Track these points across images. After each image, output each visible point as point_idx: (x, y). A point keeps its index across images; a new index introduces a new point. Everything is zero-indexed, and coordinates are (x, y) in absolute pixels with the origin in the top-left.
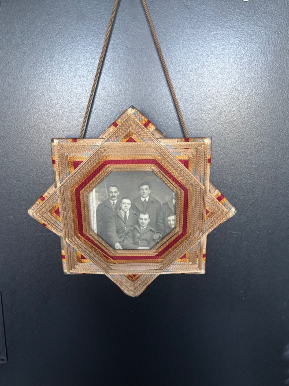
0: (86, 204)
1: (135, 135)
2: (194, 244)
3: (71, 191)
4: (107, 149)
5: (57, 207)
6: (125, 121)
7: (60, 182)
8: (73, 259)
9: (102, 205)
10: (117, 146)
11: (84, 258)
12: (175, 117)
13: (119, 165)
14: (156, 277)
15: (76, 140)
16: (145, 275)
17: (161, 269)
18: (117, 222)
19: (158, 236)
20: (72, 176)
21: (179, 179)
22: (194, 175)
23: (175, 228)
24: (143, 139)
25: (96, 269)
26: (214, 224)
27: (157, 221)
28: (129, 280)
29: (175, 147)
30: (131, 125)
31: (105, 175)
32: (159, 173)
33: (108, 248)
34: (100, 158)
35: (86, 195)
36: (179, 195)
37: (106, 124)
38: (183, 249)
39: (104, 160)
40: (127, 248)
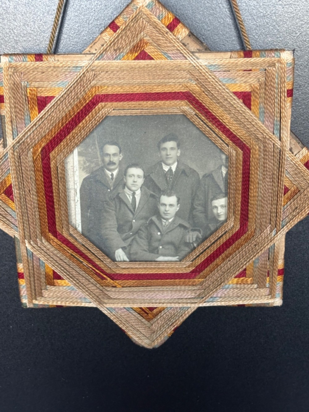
0: (61, 178)
1: (152, 47)
2: (261, 250)
3: (34, 153)
4: (98, 73)
5: (7, 182)
6: (132, 20)
7: (13, 136)
8: (38, 280)
9: (91, 180)
10: (117, 67)
11: (59, 278)
12: (226, 11)
13: (121, 103)
14: (190, 313)
15: (42, 57)
16: (171, 308)
17: (201, 296)
18: (117, 210)
19: (195, 236)
20: (35, 125)
21: (233, 127)
22: (262, 122)
23: (226, 221)
24: (165, 54)
25: (81, 298)
26: (298, 213)
27: (193, 208)
28: (142, 318)
29: (226, 68)
30: (143, 27)
31: (96, 122)
32: (196, 117)
33: (102, 259)
34: (87, 91)
35: (61, 161)
36: (234, 158)
37: (97, 27)
38: (241, 260)
39: (94, 94)
40: (137, 260)
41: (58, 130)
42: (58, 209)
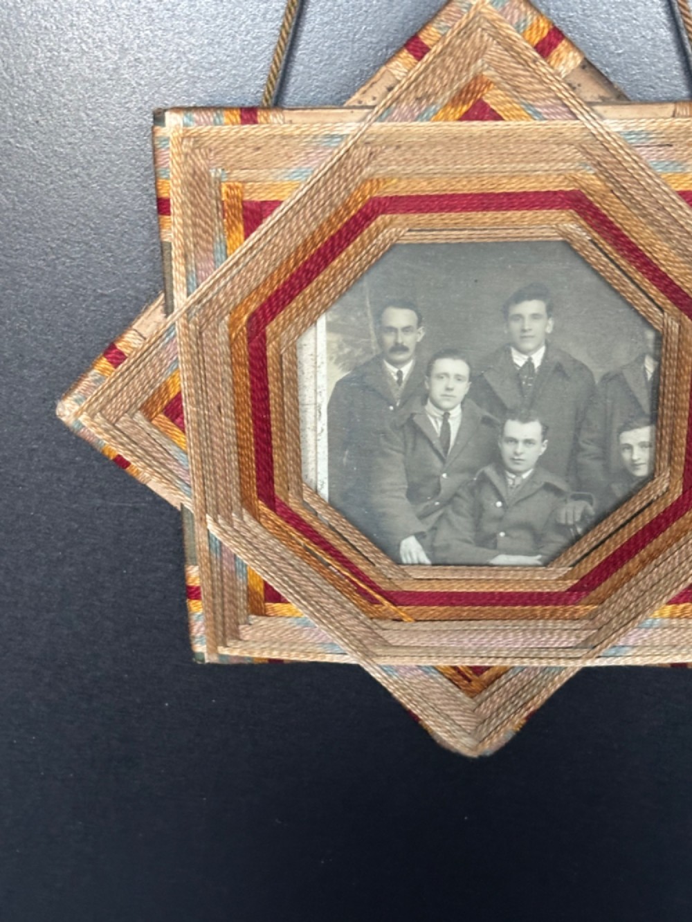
0: (288, 380)
1: (499, 92)
3: (232, 325)
4: (379, 149)
5: (171, 389)
6: (459, 33)
7: (188, 289)
8: (230, 602)
9: (353, 385)
10: (421, 136)
11: (277, 598)
12: (658, 13)
13: (427, 216)
14: (566, 679)
15: (256, 115)
16: (523, 669)
17: (590, 644)
18: (409, 451)
19: (579, 512)
20: (237, 263)
21: (675, 270)
24: (529, 106)
25: (323, 643)
27: (576, 449)
28: (457, 689)
29: (663, 138)
30: (482, 48)
31: (370, 257)
32: (594, 247)
33: (373, 557)
34: (352, 190)
35: (291, 343)
36: (675, 339)
37: (370, 48)
38: (683, 565)
39: (368, 197)
40: (449, 561)
41: (285, 275)
42: (280, 447)
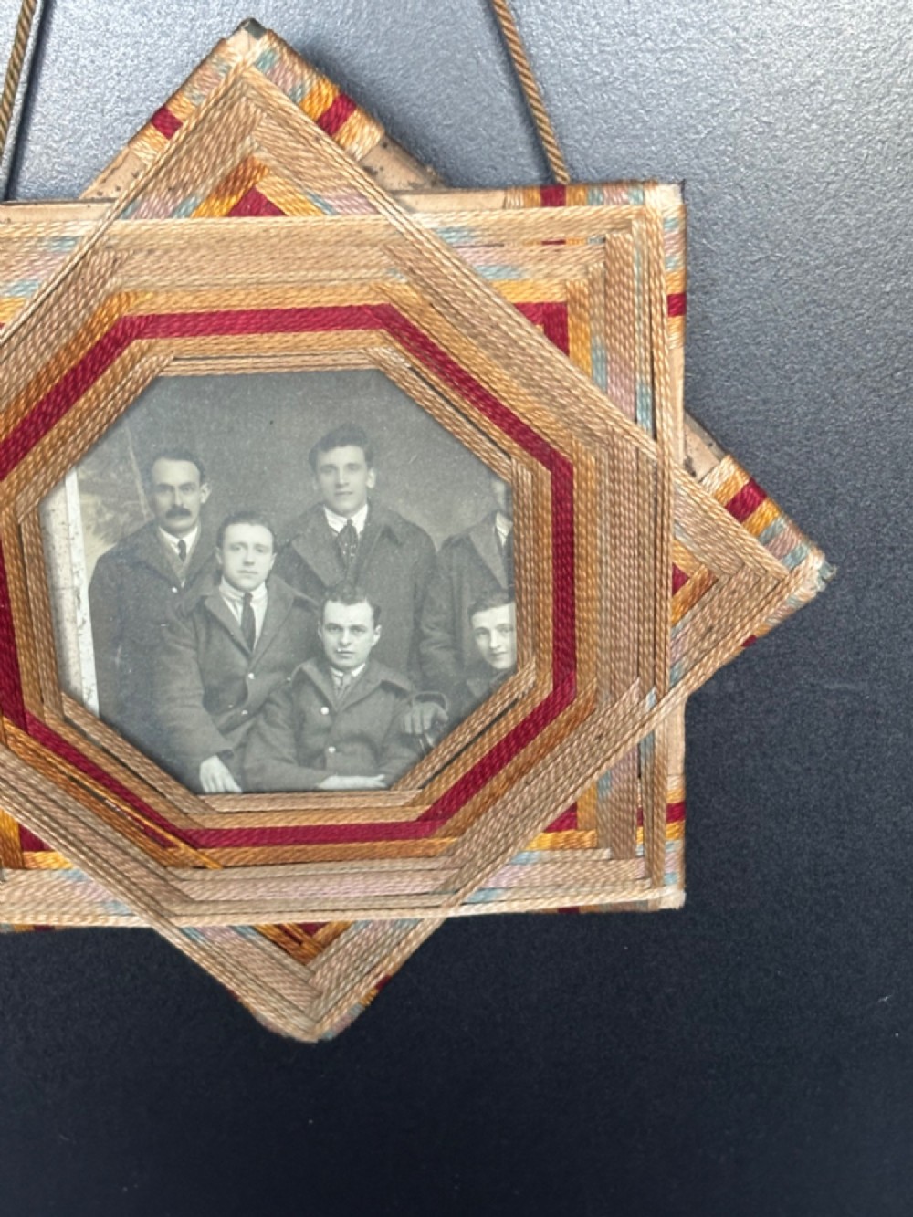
0: (31, 557)
1: (277, 179)
2: (616, 751)
4: (126, 255)
6: (216, 104)
9: (120, 561)
10: (180, 236)
12: (495, 71)
13: (197, 340)
14: (423, 937)
16: (367, 924)
17: (452, 887)
18: (202, 647)
19: (428, 716)
21: (521, 404)
22: (600, 387)
23: (514, 670)
24: (316, 198)
25: (103, 902)
26: (716, 643)
27: (418, 637)
28: (284, 954)
29: (490, 235)
30: (249, 122)
31: (126, 395)
32: (415, 377)
33: (161, 787)
34: (95, 307)
35: (30, 509)
36: (527, 492)
37: (126, 122)
38: (561, 781)
39: (116, 316)
40: (265, 788)
41: (15, 421)
42: (28, 647)
